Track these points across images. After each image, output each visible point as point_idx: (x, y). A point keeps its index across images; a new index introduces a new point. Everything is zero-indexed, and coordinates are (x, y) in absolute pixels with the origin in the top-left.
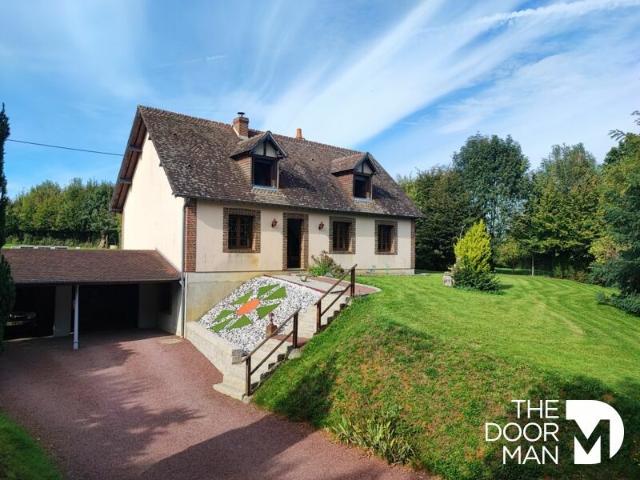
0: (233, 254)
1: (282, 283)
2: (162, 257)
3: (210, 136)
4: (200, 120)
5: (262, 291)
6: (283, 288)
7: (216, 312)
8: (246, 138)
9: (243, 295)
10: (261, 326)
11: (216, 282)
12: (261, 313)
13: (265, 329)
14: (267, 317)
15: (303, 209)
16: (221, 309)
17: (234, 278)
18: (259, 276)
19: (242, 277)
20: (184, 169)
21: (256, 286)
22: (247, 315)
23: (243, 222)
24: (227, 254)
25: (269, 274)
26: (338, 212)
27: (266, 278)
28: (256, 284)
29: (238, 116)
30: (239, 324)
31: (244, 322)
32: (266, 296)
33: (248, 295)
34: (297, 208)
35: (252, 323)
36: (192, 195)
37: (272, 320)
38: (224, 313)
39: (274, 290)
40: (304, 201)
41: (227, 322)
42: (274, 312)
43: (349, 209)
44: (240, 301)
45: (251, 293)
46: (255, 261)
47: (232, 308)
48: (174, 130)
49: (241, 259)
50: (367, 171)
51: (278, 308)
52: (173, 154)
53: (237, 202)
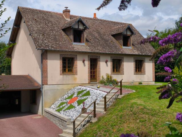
0: (65, 76)
1: (88, 89)
2: (32, 78)
3: (52, 20)
4: (47, 12)
5: (79, 93)
6: (89, 91)
7: (58, 103)
8: (69, 20)
9: (70, 95)
10: (79, 108)
11: (58, 89)
12: (79, 103)
13: (81, 110)
14: (82, 104)
15: (97, 53)
16: (60, 102)
17: (65, 87)
18: (77, 86)
19: (69, 87)
20: (41, 37)
21: (76, 91)
22: (72, 104)
23: (69, 60)
24: (62, 76)
25: (82, 85)
26: (115, 54)
27: (80, 87)
28: (76, 90)
29: (65, 9)
30: (69, 108)
31: (71, 107)
32: (81, 95)
33: (72, 95)
34: (94, 53)
35: (75, 107)
36: (45, 49)
37: (84, 105)
38: (62, 104)
39: (85, 92)
40: (97, 50)
41: (63, 107)
42: (85, 102)
43: (120, 53)
44: (69, 98)
45: (74, 94)
46: (75, 79)
47: (65, 101)
48: (35, 17)
49: (68, 78)
50: (129, 33)
51: (87, 100)
52: (36, 29)
53: (66, 51)
